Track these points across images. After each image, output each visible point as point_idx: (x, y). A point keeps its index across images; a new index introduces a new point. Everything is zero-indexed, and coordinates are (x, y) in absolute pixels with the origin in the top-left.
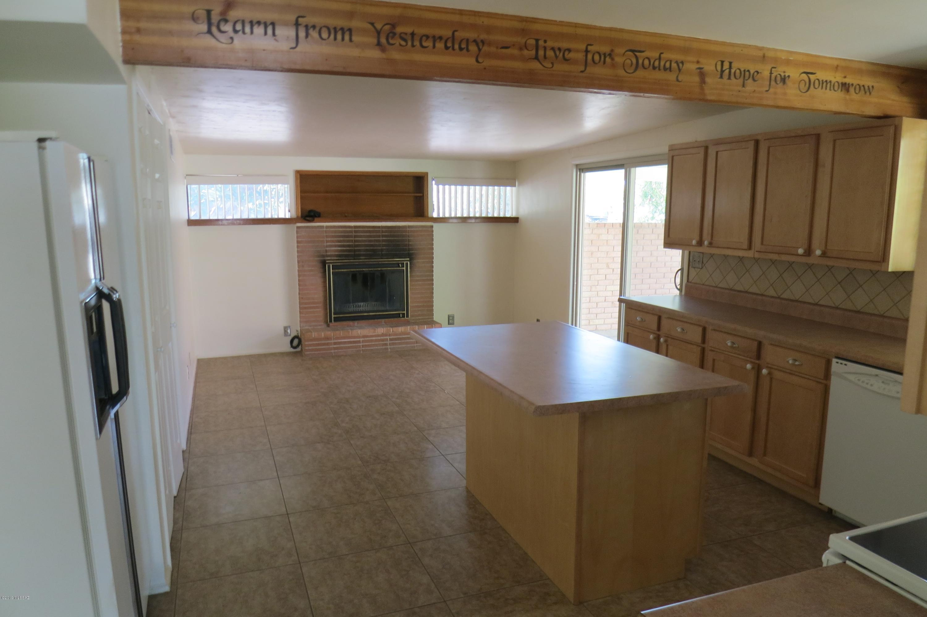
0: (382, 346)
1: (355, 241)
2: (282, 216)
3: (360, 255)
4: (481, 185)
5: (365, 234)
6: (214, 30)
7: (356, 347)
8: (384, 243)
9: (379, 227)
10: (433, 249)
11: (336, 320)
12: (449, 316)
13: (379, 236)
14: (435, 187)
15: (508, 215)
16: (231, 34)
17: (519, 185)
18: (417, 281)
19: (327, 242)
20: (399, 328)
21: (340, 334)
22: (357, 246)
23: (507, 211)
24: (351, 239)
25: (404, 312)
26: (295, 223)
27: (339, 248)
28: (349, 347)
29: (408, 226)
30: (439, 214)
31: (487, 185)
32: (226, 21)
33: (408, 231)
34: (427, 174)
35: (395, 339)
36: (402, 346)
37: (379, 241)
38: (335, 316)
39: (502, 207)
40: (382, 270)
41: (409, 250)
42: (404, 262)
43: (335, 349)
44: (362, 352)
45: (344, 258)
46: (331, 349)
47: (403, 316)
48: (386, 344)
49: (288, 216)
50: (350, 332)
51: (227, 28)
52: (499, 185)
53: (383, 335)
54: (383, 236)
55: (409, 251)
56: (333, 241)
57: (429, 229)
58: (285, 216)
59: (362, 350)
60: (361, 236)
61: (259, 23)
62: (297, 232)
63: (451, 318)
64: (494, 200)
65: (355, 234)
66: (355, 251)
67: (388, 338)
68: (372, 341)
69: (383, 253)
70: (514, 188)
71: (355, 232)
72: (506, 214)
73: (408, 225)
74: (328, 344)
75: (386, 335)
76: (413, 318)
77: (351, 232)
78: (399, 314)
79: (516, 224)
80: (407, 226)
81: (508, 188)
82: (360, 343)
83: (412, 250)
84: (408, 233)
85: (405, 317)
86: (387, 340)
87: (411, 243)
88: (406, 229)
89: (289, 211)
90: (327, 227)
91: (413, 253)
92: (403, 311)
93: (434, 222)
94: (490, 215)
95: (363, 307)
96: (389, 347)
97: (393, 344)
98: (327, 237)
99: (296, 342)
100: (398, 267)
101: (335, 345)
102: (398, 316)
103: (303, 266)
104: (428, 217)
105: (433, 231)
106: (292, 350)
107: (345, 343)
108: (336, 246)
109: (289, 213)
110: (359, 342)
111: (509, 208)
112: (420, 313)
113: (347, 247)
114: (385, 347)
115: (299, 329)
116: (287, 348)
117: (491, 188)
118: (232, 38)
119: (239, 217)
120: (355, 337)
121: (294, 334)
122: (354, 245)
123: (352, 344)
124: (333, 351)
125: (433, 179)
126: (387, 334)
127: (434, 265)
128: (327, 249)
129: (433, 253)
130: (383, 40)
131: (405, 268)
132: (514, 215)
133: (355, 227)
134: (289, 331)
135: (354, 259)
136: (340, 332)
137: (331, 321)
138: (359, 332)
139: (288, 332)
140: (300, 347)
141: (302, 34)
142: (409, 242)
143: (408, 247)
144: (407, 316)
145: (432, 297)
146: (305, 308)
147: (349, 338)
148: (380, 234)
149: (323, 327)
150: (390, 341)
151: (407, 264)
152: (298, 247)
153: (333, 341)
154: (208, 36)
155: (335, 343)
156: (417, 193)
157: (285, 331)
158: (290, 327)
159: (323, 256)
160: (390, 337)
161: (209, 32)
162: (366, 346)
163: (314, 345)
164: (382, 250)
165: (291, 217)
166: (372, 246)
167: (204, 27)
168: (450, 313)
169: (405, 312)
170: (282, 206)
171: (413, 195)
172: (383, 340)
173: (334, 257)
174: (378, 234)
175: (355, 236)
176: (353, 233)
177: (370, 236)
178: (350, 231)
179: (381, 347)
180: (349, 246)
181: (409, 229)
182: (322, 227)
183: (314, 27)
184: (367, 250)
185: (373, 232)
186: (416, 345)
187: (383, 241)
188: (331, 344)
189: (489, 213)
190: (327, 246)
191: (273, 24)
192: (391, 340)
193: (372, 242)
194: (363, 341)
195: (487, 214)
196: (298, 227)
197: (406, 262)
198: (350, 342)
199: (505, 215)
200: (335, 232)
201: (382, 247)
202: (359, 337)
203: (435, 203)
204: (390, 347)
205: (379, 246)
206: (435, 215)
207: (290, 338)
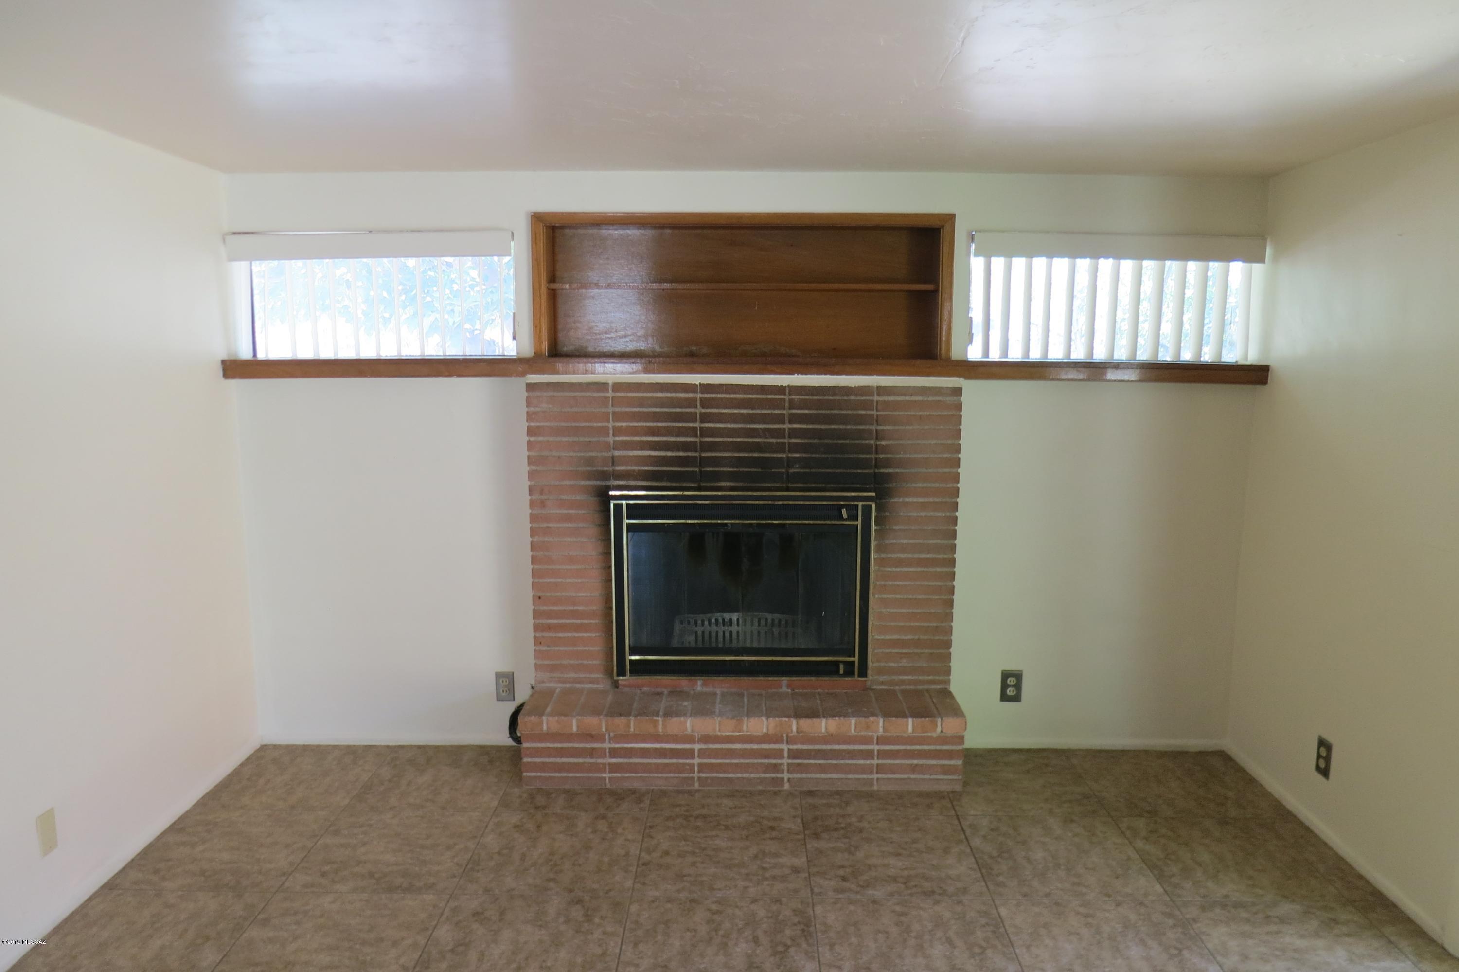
0: (765, 772)
1: (704, 432)
3: (717, 476)
4: (1139, 255)
5: (736, 411)
7: (679, 768)
8: (794, 441)
9: (781, 390)
10: (957, 463)
12: (1005, 675)
13: (780, 419)
14: (977, 264)
15: (1230, 357)
17: (1276, 259)
18: (900, 563)
19: (617, 431)
20: (818, 720)
21: (629, 726)
22: (712, 447)
23: (1227, 345)
24: (691, 425)
25: (851, 659)
26: (523, 374)
27: (654, 454)
28: (658, 768)
29: (878, 387)
30: (986, 352)
31: (1162, 255)
33: (877, 402)
34: (951, 217)
35: (808, 754)
36: (829, 776)
37: (779, 433)
38: (636, 658)
39: (1211, 328)
40: (784, 525)
41: (878, 464)
42: (856, 503)
43: (614, 768)
44: (697, 785)
45: (669, 484)
46: (601, 768)
47: (849, 672)
48: (776, 768)
49: (511, 350)
50: (661, 723)
52: (1204, 255)
53: (766, 738)
54: (793, 419)
55: (876, 466)
56: (634, 431)
57: (949, 399)
58: (501, 349)
59: (699, 778)
60: (720, 418)
62: (528, 400)
63: (1011, 681)
64: (1182, 313)
65: (703, 411)
66: (703, 462)
67: (785, 747)
68: (731, 753)
69: (791, 471)
70: (1257, 267)
71: (705, 403)
72: (1224, 352)
73: (875, 385)
74: (592, 753)
75: (778, 739)
76: (882, 678)
77: (691, 403)
78: (836, 664)
79: (1259, 387)
80: (872, 387)
81: (1237, 268)
82: (693, 758)
83: (887, 463)
84: (877, 410)
85: (854, 674)
86: (779, 754)
87: (883, 443)
88: (871, 398)
89: (514, 337)
90: (617, 387)
91: (889, 474)
92: (850, 656)
93: (967, 378)
94: (1166, 356)
95: (738, 624)
96: (786, 776)
97: (800, 768)
98: (617, 416)
100: (838, 520)
101: (614, 757)
102: (830, 670)
103: (543, 504)
104: (948, 359)
105: (959, 407)
107: (644, 753)
108: (643, 446)
109: (515, 341)
110: (690, 754)
111: (1234, 332)
112: (904, 662)
113: (678, 450)
114: (773, 775)
117: (1172, 266)
120: (675, 739)
121: (523, 696)
122: (701, 442)
123: (665, 758)
124: (607, 775)
125: (972, 239)
126: (782, 736)
127: (961, 514)
128: (617, 453)
129: (956, 478)
131: (859, 523)
132: (1253, 358)
133: (707, 388)
135: (699, 489)
136: (629, 721)
137: (621, 671)
138: (688, 725)
139: (506, 690)
142: (877, 439)
143: (873, 456)
144: (863, 673)
145: (949, 617)
146: (549, 628)
147: (657, 738)
148: (785, 412)
149: (600, 687)
150: (789, 758)
151: (867, 510)
152: (529, 445)
153: (607, 745)
155: (614, 753)
156: (919, 282)
157: (501, 685)
158: (512, 675)
159: (604, 476)
160: (791, 747)
162: (711, 767)
163: (549, 752)
164: (790, 463)
165: (518, 353)
166: (757, 447)
168: (1012, 666)
169: (856, 659)
171: (906, 287)
172: (767, 755)
173: (636, 479)
174: (776, 411)
175: (705, 418)
176: (696, 407)
177: (752, 419)
178: (687, 399)
179: (762, 775)
180: (685, 447)
181: (881, 399)
182: (603, 386)
184: (740, 461)
185: (762, 404)
186: (875, 776)
187: (793, 433)
188: (602, 753)
189: (1164, 346)
190: (617, 446)
192: (793, 754)
193: (756, 437)
194: (703, 753)
195: (1157, 352)
196: (530, 387)
197: (864, 503)
198: (662, 753)
199: (1220, 354)
200: (641, 402)
201: (789, 451)
202: (690, 739)
203: (976, 314)
204: (791, 776)
205: (781, 448)
206: (974, 354)
207: (510, 709)
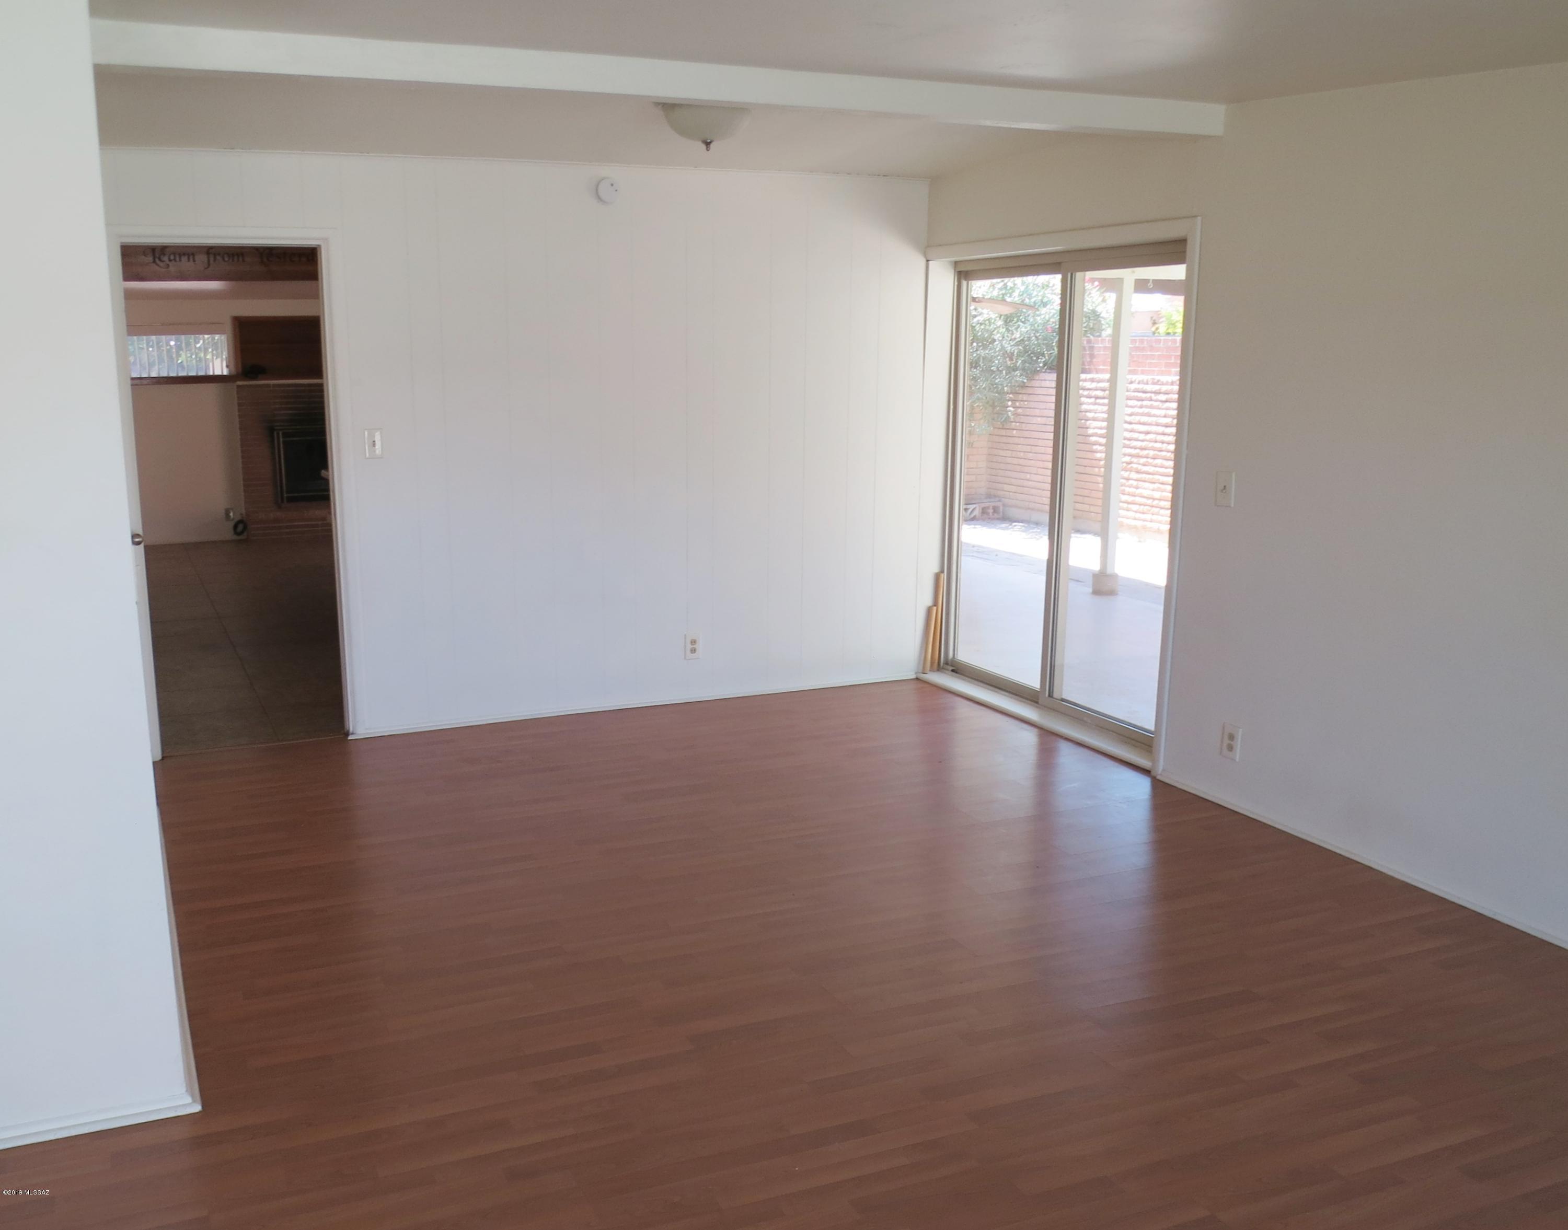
1: (310, 403)
2: (218, 372)
3: (316, 420)
6: (157, 261)
7: (313, 531)
11: (290, 500)
16: (168, 262)
19: (275, 403)
22: (313, 408)
24: (305, 400)
26: (236, 381)
27: (290, 412)
28: (304, 532)
32: (164, 255)
38: (289, 495)
43: (287, 533)
46: (282, 533)
49: (225, 372)
50: (306, 513)
51: (166, 258)
56: (282, 403)
58: (222, 372)
59: (321, 535)
60: (317, 397)
61: (184, 254)
62: (238, 393)
65: (310, 394)
66: (310, 414)
71: (310, 391)
74: (279, 528)
77: (304, 391)
82: (319, 527)
89: (227, 366)
90: (274, 385)
98: (275, 397)
99: (240, 527)
101: (288, 528)
103: (246, 434)
106: (236, 537)
107: (299, 526)
108: (285, 409)
109: (227, 369)
110: (317, 525)
113: (300, 410)
115: (244, 511)
116: (229, 535)
118: (168, 265)
119: (165, 375)
120: (311, 520)
121: (238, 518)
122: (308, 408)
124: (285, 536)
128: (275, 412)
130: (265, 260)
133: (310, 385)
134: (231, 514)
135: (309, 425)
137: (282, 501)
138: (317, 513)
139: (230, 516)
140: (245, 534)
141: (212, 259)
149: (273, 507)
152: (239, 410)
153: (284, 524)
154: (154, 264)
157: (227, 514)
158: (232, 509)
159: (271, 421)
161: (154, 262)
162: (325, 530)
163: (262, 529)
165: (229, 373)
167: (151, 259)
170: (217, 362)
173: (284, 422)
175: (310, 397)
176: (308, 392)
180: (302, 409)
182: (268, 386)
183: (219, 254)
188: (282, 527)
190: (275, 409)
191: (193, 254)
194: (322, 525)
196: (239, 386)
198: (306, 526)
200: (285, 391)
202: (317, 520)
207: (232, 524)
